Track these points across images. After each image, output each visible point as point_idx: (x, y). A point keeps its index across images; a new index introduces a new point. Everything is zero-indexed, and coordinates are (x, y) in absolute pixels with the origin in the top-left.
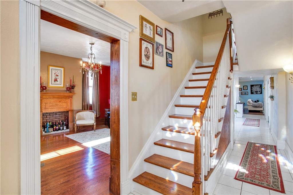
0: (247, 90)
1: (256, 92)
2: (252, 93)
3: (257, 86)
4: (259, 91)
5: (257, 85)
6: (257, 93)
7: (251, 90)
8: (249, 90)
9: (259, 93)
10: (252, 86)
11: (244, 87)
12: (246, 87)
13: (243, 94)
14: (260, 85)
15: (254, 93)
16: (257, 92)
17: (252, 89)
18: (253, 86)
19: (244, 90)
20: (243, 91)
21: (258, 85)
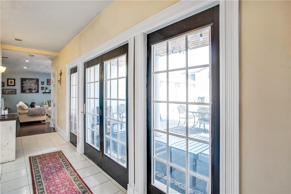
0: (14, 85)
1: (29, 90)
2: (23, 91)
3: (31, 81)
4: (35, 89)
5: (31, 79)
6: (31, 92)
7: (22, 87)
8: (18, 87)
9: (34, 91)
10: (23, 80)
11: (9, 80)
12: (13, 81)
13: (7, 93)
14: (36, 79)
15: (27, 92)
16: (32, 89)
17: (24, 85)
18: (25, 81)
19: (8, 85)
20: (6, 87)
21: (33, 79)
